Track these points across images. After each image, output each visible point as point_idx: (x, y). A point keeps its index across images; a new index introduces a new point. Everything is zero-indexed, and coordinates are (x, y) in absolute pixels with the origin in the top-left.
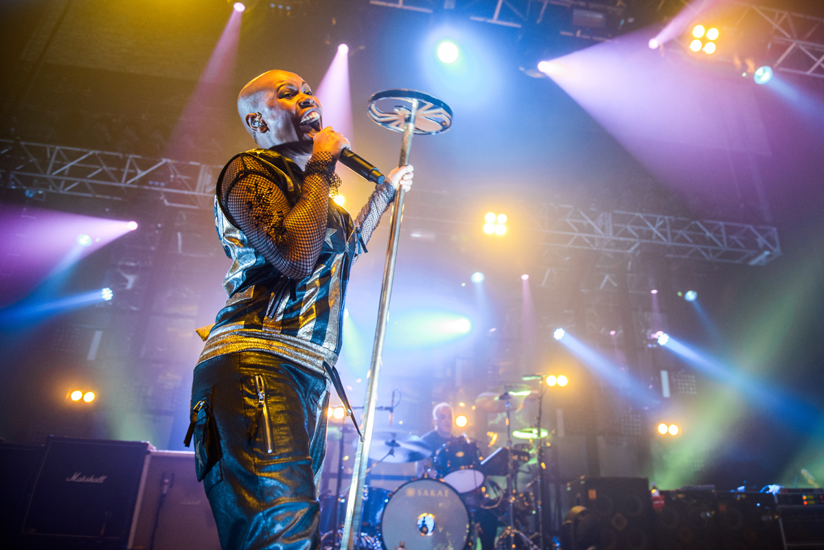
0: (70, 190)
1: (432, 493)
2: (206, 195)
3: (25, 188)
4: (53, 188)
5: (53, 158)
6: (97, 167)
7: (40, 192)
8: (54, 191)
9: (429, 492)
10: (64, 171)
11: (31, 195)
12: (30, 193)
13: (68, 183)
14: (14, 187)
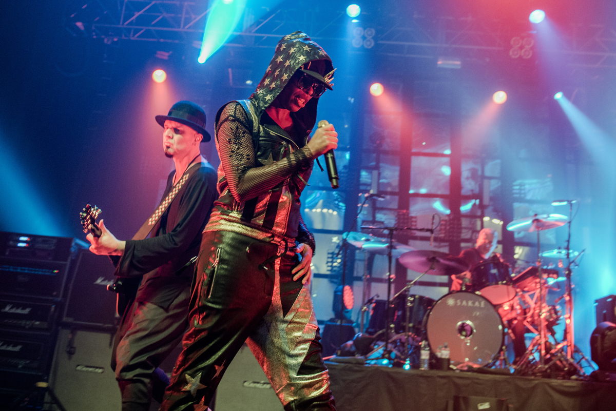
0: (138, 37)
1: (470, 303)
2: (252, 34)
3: (103, 37)
4: (126, 36)
5: (124, 9)
6: (158, 14)
7: (116, 40)
8: (126, 38)
9: (467, 303)
10: (132, 21)
11: (109, 43)
12: (108, 41)
13: (136, 31)
14: (95, 37)
